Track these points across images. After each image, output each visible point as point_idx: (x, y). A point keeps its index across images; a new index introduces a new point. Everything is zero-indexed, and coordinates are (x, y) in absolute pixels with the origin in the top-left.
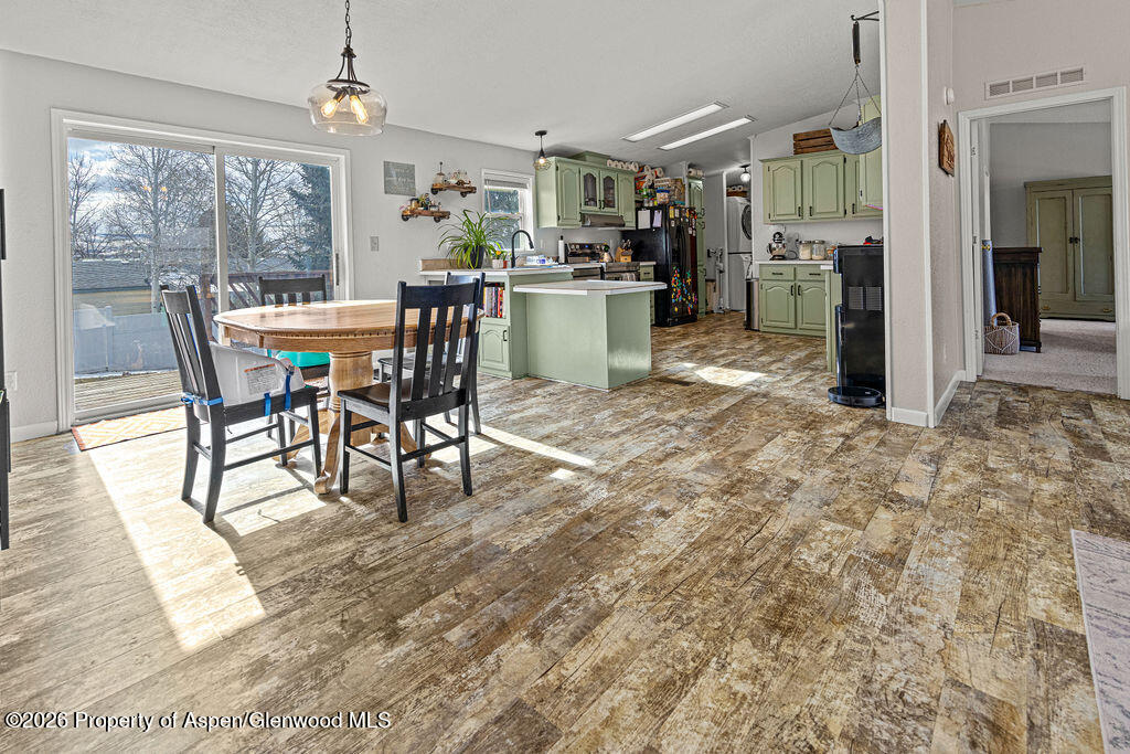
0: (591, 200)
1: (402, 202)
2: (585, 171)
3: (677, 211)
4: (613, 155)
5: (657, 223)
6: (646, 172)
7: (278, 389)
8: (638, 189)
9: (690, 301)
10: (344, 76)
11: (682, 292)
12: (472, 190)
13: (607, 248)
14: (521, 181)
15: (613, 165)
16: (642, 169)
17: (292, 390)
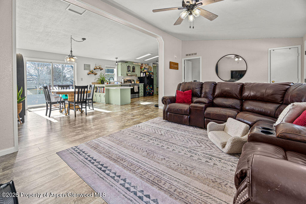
0: (129, 71)
1: (88, 71)
2: (128, 65)
3: (148, 73)
4: (135, 62)
5: (144, 76)
6: (143, 65)
7: (59, 100)
8: (141, 68)
9: (152, 92)
10: (71, 55)
11: (149, 89)
12: (102, 69)
13: (134, 81)
14: (115, 67)
15: (135, 64)
16: (142, 64)
17: (61, 100)
